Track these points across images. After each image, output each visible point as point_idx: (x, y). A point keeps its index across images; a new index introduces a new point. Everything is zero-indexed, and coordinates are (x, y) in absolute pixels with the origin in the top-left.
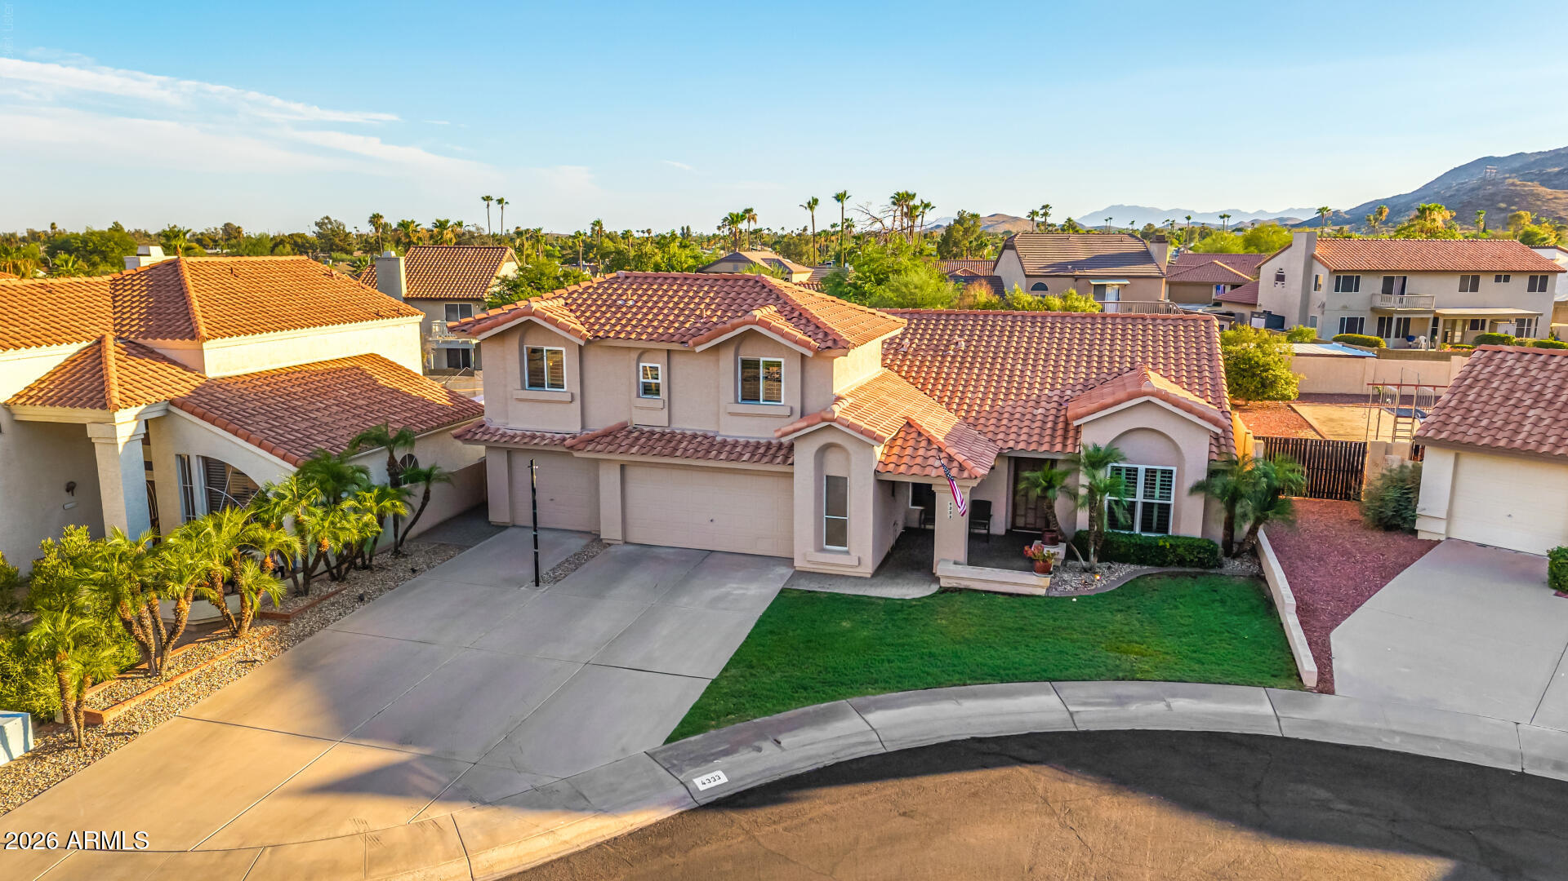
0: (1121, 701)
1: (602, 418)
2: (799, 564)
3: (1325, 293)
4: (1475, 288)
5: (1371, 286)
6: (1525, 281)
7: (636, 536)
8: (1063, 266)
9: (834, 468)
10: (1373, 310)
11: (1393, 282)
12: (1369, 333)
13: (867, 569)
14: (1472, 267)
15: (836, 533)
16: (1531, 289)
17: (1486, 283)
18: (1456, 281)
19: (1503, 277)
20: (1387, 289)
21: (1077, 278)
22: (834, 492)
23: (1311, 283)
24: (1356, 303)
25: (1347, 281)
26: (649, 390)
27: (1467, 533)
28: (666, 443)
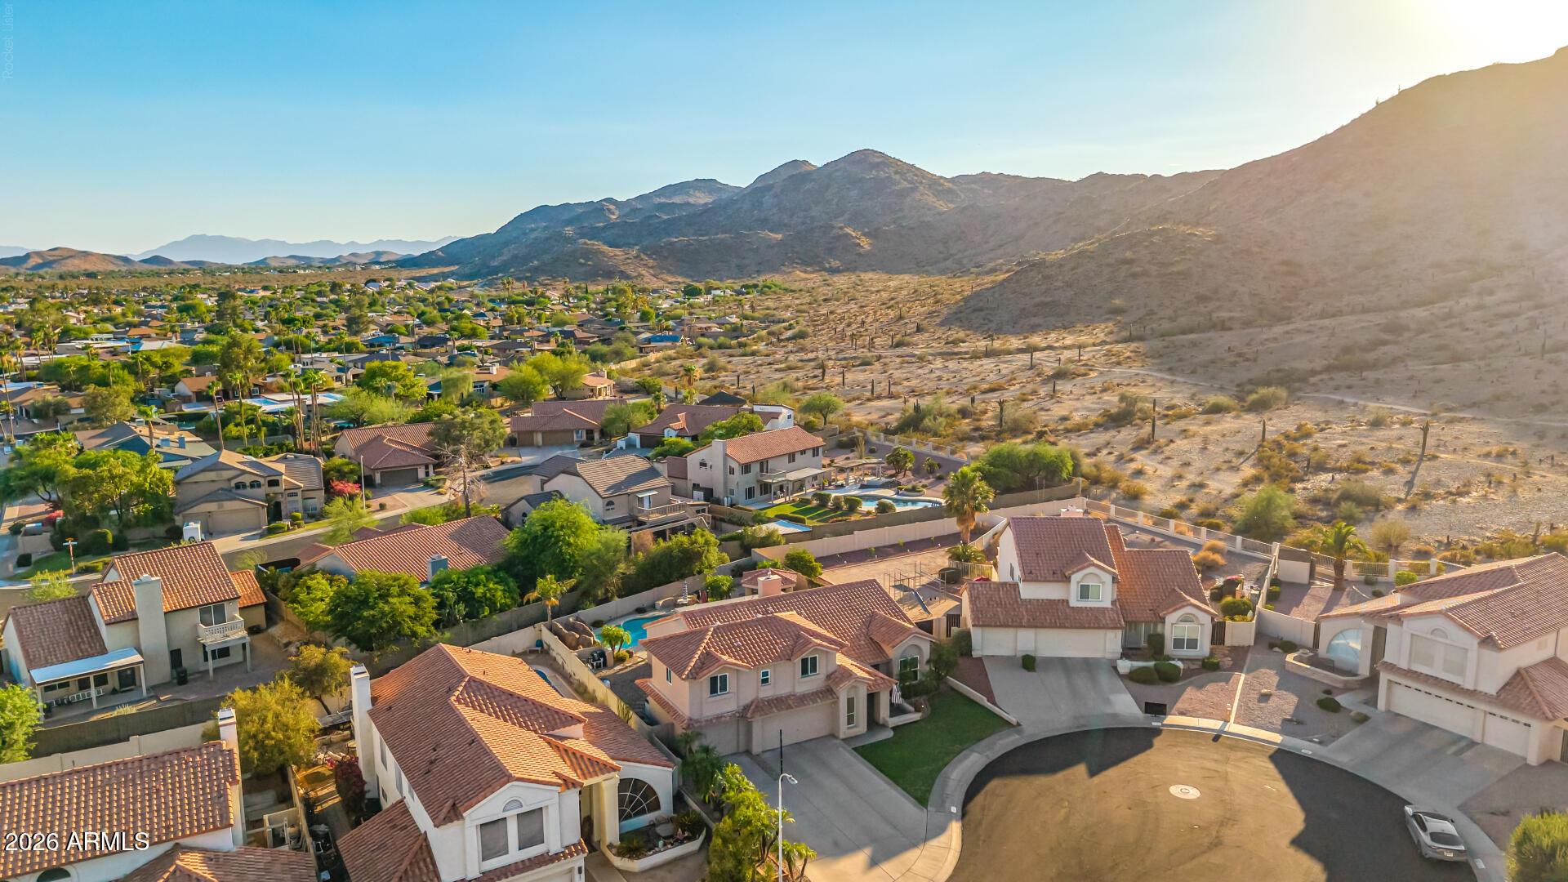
1: (747, 697)
2: (842, 736)
3: (733, 478)
4: (794, 461)
5: (756, 468)
6: (811, 452)
9: (850, 695)
10: (758, 481)
11: (763, 464)
12: (757, 492)
14: (792, 450)
15: (850, 720)
16: (814, 455)
17: (798, 456)
18: (787, 458)
19: (803, 452)
20: (762, 469)
21: (628, 494)
22: (850, 704)
23: (727, 470)
25: (746, 468)
26: (765, 681)
27: (987, 653)
28: (780, 703)
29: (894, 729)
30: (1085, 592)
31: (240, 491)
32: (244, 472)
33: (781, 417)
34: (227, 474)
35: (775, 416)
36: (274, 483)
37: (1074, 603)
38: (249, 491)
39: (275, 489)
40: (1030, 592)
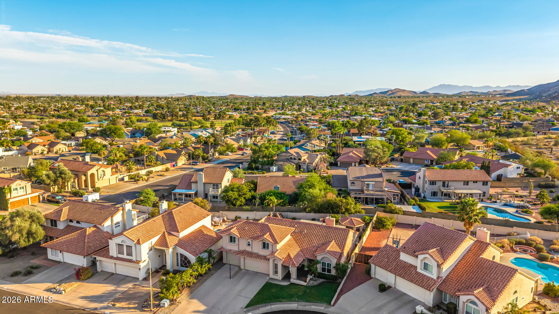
0: (305, 306)
1: (242, 248)
2: (270, 277)
3: (427, 186)
4: (467, 184)
5: (439, 184)
6: (482, 183)
7: (246, 268)
8: (358, 178)
9: (276, 262)
10: (440, 190)
11: (445, 183)
13: (280, 279)
14: (466, 180)
15: (276, 273)
16: (483, 185)
17: (471, 184)
18: (462, 183)
19: (475, 182)
20: (444, 185)
21: (362, 181)
22: (276, 266)
23: (424, 182)
24: (435, 188)
25: (433, 183)
26: (249, 245)
27: (377, 277)
28: (251, 255)
29: (292, 284)
30: (426, 266)
31: (291, 160)
32: (292, 155)
33: (510, 168)
34: (289, 155)
35: (507, 166)
36: (300, 159)
37: (419, 270)
38: (293, 160)
39: (300, 161)
40: (404, 257)
